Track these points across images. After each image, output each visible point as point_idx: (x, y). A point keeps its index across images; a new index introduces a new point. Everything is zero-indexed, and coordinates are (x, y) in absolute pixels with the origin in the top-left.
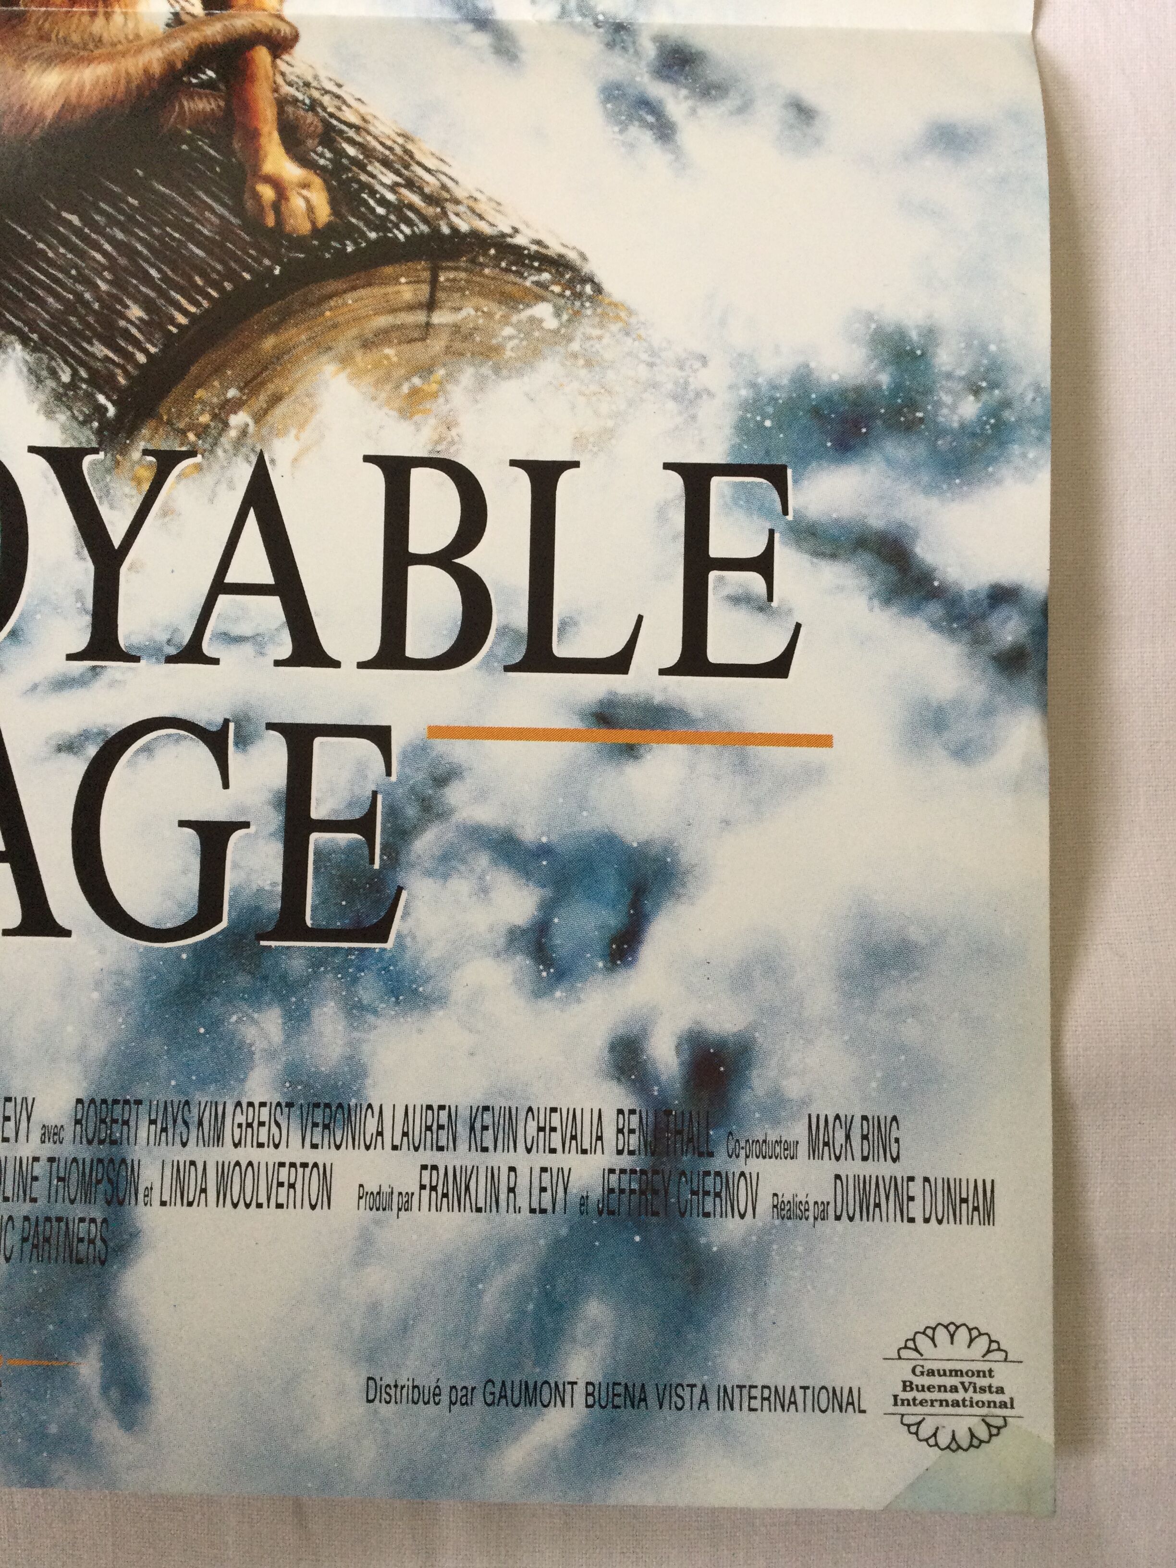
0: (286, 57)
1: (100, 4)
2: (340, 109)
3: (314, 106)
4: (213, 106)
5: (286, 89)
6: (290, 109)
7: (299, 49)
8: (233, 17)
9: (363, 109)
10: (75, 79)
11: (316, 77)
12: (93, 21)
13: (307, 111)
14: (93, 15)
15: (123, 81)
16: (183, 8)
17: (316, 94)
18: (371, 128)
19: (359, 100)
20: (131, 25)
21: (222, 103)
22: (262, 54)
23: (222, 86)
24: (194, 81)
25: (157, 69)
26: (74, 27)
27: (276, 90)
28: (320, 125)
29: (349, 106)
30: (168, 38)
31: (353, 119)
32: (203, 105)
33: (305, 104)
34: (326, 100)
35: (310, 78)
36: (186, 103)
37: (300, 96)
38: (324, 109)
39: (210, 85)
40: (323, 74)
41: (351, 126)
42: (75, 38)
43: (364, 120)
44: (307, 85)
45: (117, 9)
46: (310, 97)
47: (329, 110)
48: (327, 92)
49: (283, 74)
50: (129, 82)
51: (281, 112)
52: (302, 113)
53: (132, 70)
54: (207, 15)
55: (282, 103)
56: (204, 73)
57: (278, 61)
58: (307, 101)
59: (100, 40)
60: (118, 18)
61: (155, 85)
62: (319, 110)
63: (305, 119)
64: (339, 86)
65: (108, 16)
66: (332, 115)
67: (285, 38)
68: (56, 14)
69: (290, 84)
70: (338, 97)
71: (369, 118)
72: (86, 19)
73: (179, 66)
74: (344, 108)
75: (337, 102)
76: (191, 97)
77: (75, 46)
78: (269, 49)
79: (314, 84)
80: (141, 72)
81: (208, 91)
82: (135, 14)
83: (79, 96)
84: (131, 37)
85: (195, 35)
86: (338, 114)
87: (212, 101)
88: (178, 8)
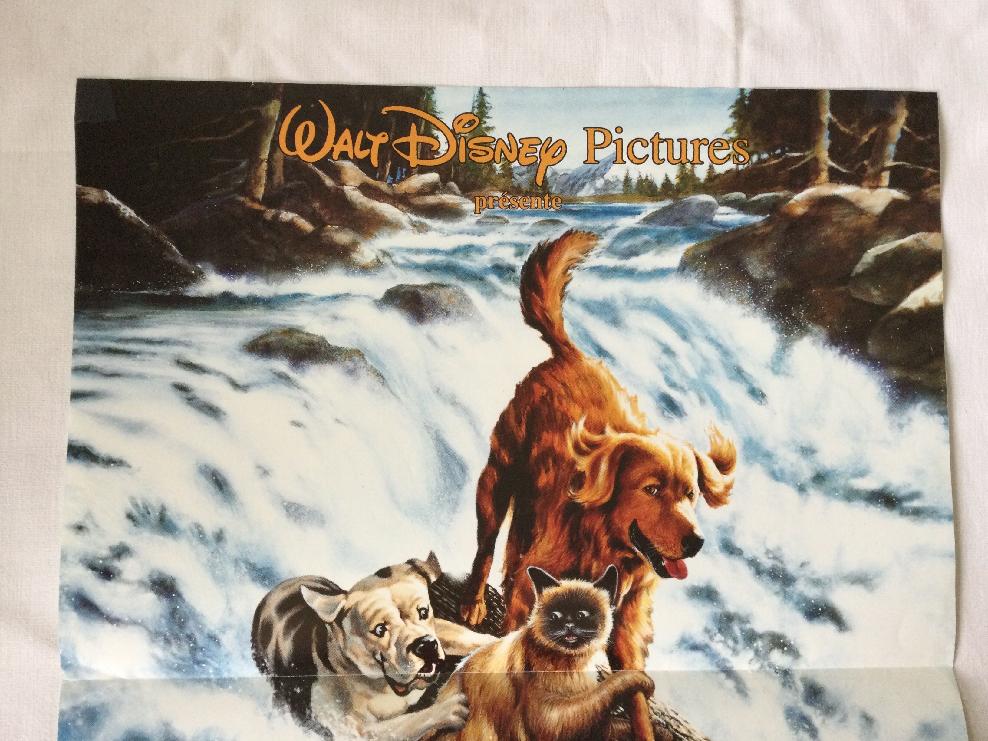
0: (651, 698)
1: (568, 669)
2: (678, 727)
3: (668, 725)
4: (626, 727)
5: (655, 717)
6: (658, 728)
7: (656, 692)
8: (624, 673)
9: (688, 727)
10: (565, 714)
11: (666, 709)
12: (565, 678)
13: (665, 728)
14: (565, 674)
15: (586, 715)
16: (602, 670)
17: (667, 719)
18: (694, 737)
19: (686, 721)
20: (582, 681)
21: (629, 726)
22: (641, 696)
23: (628, 716)
24: (616, 714)
25: (599, 707)
26: (558, 683)
27: (650, 717)
28: (671, 735)
29: (682, 725)
30: (600, 688)
31: (684, 731)
32: (621, 726)
33: (663, 724)
34: (672, 722)
35: (664, 711)
36: (614, 726)
37: (661, 721)
38: (672, 727)
39: (621, 715)
40: (669, 708)
41: (685, 735)
42: (560, 689)
43: (690, 733)
44: (663, 714)
45: (574, 671)
46: (665, 721)
47: (675, 727)
48: (672, 718)
49: (652, 708)
50: (588, 716)
51: (654, 729)
52: (663, 729)
53: (588, 708)
54: (613, 672)
55: (655, 724)
56: (619, 709)
57: (649, 701)
58: (664, 723)
59: (572, 691)
60: (576, 676)
61: (599, 716)
62: (670, 727)
63: (665, 732)
64: (677, 714)
65: (571, 674)
66: (676, 730)
67: (649, 687)
68: (549, 674)
69: (656, 714)
70: (677, 720)
71: (691, 731)
72: (562, 677)
73: (608, 705)
74: (680, 726)
75: (677, 723)
76: (616, 723)
77: (562, 695)
78: (644, 694)
79: (666, 714)
80: (592, 709)
81: (622, 719)
82: (582, 673)
83: (568, 723)
84: (584, 688)
85: (610, 686)
86: (678, 729)
87: (625, 725)
88: (600, 670)
